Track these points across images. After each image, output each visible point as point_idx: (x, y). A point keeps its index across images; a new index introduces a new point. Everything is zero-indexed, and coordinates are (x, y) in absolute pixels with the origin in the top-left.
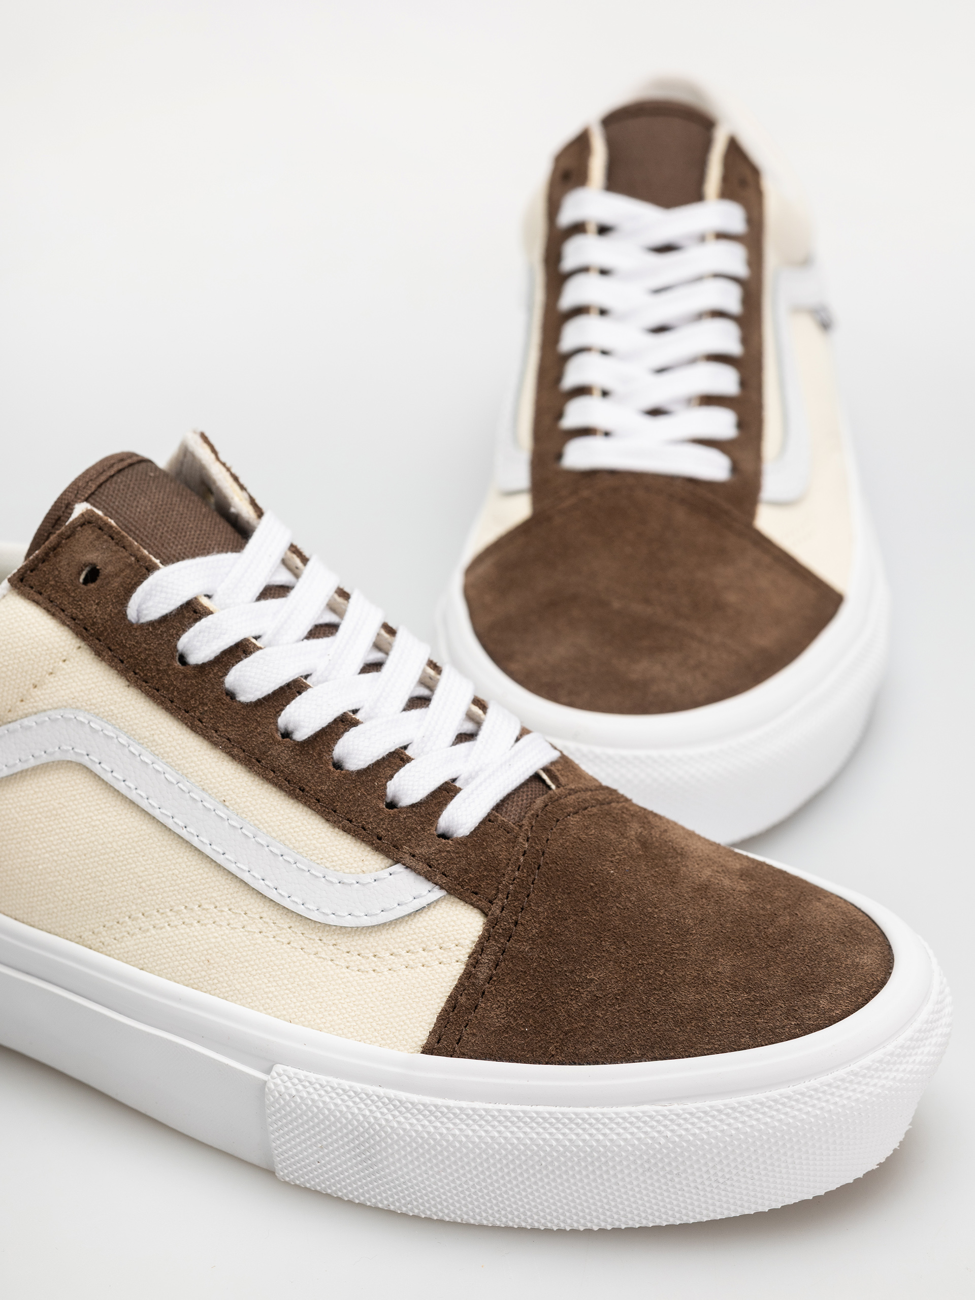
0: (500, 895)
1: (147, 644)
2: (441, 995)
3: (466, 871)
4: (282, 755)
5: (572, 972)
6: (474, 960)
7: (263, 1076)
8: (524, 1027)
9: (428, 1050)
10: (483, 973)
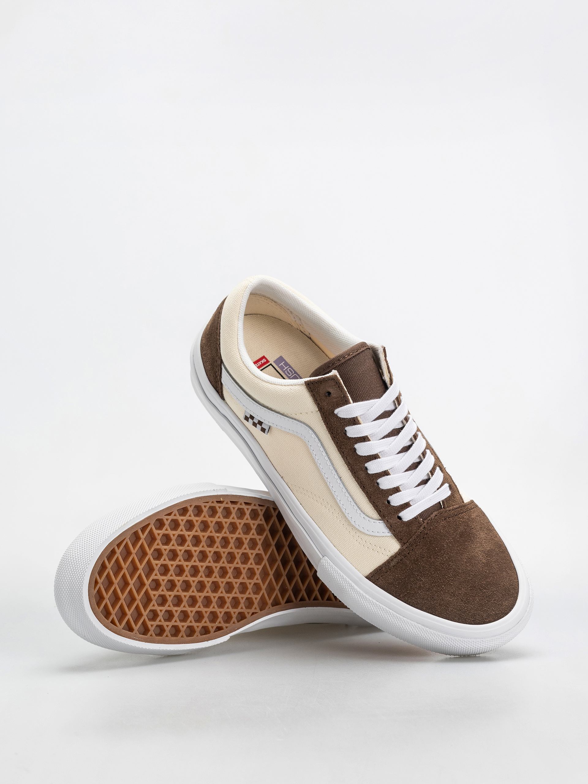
0: (407, 544)
1: (337, 423)
2: (378, 563)
3: (401, 532)
4: (362, 475)
5: (418, 575)
6: (392, 558)
7: (321, 557)
8: (396, 585)
9: (367, 577)
10: (392, 564)
